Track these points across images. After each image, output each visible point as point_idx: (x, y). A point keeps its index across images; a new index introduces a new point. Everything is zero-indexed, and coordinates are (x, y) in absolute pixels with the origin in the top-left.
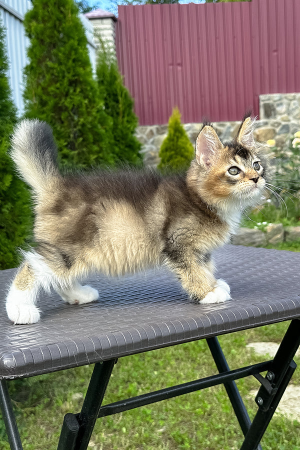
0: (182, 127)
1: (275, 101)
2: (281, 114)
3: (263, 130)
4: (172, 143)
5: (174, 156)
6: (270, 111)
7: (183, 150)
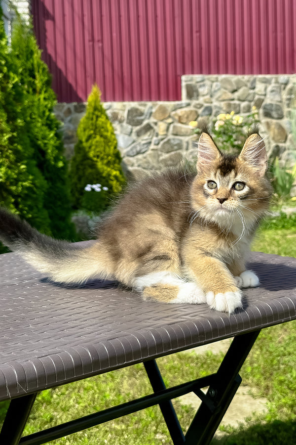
0: (101, 106)
1: (198, 82)
2: (204, 95)
3: (185, 112)
4: (91, 122)
5: (94, 136)
6: (192, 93)
7: (102, 130)
